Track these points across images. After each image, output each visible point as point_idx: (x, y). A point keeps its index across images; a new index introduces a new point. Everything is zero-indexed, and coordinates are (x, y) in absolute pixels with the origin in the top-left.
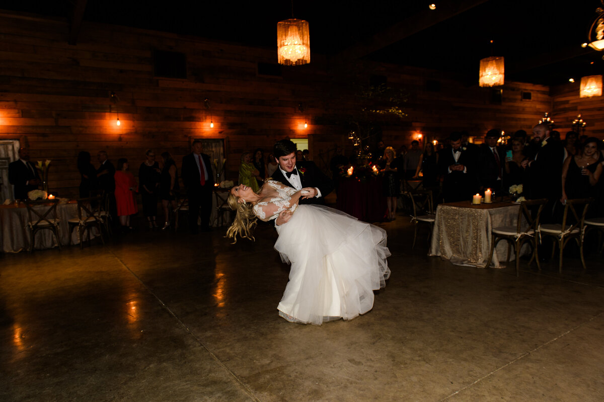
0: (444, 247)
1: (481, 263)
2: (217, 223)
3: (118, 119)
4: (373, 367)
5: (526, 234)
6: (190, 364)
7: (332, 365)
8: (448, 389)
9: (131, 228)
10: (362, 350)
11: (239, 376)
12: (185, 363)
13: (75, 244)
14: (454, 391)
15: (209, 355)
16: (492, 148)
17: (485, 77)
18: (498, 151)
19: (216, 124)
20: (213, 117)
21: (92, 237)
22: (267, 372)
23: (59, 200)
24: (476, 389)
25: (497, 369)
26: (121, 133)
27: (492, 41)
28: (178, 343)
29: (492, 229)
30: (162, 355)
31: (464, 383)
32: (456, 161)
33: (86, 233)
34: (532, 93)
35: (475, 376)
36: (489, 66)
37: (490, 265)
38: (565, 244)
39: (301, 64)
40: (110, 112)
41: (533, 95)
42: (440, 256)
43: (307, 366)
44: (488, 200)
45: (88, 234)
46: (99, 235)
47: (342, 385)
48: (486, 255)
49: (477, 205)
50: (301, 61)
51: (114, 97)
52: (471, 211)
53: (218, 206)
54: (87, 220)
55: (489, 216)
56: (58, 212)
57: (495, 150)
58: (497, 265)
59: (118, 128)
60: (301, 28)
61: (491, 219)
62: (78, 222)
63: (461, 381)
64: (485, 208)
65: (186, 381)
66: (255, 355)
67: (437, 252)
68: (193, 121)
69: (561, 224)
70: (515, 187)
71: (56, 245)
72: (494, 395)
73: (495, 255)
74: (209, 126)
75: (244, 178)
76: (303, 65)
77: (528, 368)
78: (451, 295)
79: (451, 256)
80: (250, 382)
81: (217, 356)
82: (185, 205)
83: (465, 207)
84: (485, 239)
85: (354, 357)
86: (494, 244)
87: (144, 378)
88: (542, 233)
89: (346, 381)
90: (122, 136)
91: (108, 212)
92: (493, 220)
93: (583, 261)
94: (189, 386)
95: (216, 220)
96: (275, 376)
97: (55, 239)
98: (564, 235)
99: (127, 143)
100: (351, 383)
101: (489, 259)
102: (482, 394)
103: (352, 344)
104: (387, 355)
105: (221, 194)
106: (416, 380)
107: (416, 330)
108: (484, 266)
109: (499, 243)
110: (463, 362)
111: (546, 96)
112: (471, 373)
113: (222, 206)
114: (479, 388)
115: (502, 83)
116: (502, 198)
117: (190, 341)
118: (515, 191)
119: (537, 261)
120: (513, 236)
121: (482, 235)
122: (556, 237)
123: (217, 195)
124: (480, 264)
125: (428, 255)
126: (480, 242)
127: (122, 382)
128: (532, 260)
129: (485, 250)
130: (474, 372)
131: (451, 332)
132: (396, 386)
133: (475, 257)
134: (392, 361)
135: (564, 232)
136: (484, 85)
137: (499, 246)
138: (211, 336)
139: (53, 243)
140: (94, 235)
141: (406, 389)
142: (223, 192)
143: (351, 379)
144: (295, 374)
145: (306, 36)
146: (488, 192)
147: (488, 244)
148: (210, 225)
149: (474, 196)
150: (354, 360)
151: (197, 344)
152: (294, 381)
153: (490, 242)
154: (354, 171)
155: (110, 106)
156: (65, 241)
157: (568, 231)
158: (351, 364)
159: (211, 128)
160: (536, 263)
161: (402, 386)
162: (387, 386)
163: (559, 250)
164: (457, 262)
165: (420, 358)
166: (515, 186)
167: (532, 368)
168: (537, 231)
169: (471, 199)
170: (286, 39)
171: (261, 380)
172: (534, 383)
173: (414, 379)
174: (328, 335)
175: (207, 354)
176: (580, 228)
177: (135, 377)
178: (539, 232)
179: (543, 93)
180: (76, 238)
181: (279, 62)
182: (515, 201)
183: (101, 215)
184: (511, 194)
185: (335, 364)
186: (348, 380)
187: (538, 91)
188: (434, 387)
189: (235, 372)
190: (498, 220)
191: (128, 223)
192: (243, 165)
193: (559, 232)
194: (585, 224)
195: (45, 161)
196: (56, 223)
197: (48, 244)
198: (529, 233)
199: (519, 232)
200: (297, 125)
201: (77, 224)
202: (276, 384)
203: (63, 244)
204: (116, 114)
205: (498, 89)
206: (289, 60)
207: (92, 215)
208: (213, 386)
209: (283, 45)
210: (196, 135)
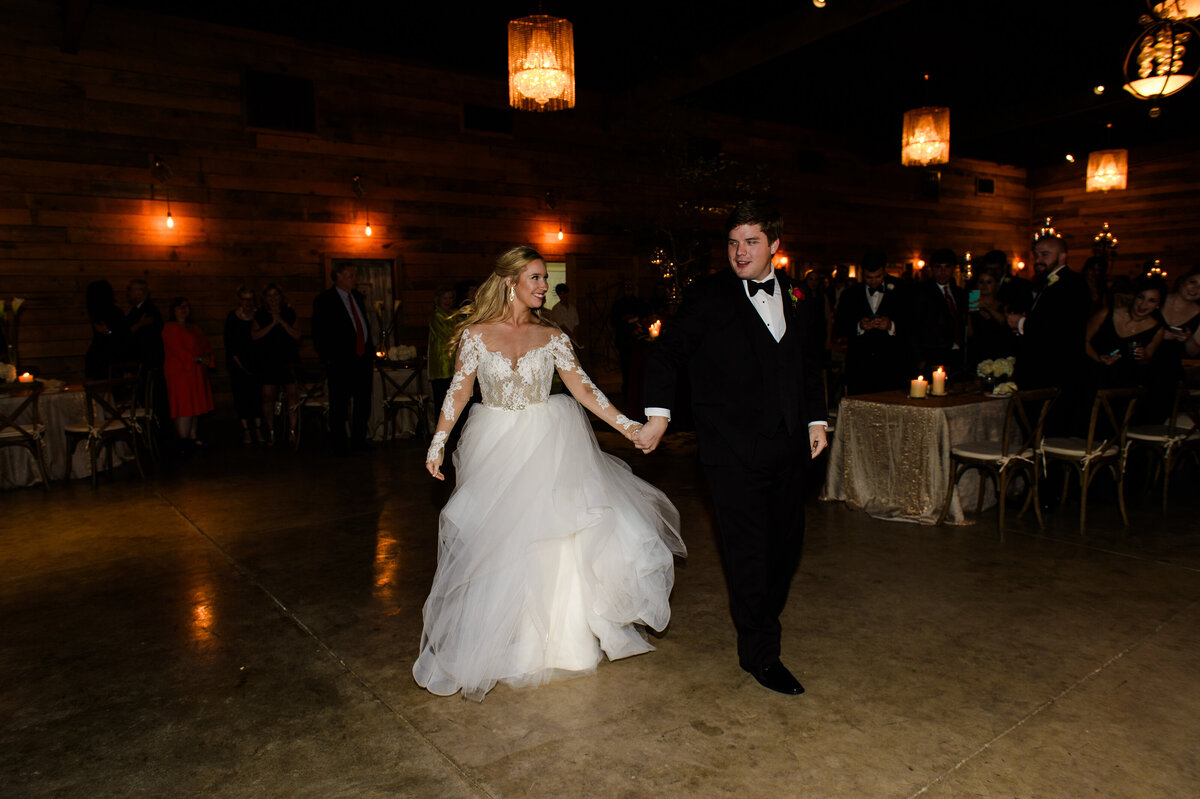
0: (853, 482)
1: (927, 514)
2: (382, 434)
3: (169, 215)
4: (745, 738)
5: (1019, 457)
6: (354, 740)
7: (659, 737)
8: (904, 782)
9: (199, 443)
10: (717, 701)
11: (465, 764)
12: (344, 737)
13: (80, 477)
14: (918, 787)
15: (394, 719)
16: (941, 287)
17: (914, 146)
18: (953, 293)
19: (379, 228)
20: (371, 214)
21: (116, 463)
22: (523, 754)
23: (41, 384)
24: (962, 780)
25: (996, 737)
26: (177, 244)
27: (926, 77)
28: (324, 693)
29: (951, 447)
30: (291, 722)
31: (934, 769)
32: (874, 311)
33: (103, 454)
34: (995, 180)
35: (956, 754)
36: (920, 124)
37: (945, 519)
38: (1091, 477)
39: (556, 109)
40: (152, 199)
41: (998, 185)
42: (844, 501)
43: (606, 739)
44: (939, 389)
45: (109, 458)
46: (133, 458)
47: (686, 779)
48: (937, 501)
49: (920, 398)
50: (555, 104)
51: (161, 167)
52: (910, 412)
53: (385, 398)
54: (107, 425)
55: (945, 421)
56: (40, 409)
57: (948, 290)
58: (959, 518)
59: (169, 233)
60: (558, 36)
61: (949, 427)
62: (85, 430)
63: (928, 764)
64: (938, 406)
65: (350, 780)
66: (494, 718)
67: (838, 492)
68: (329, 221)
69: (1085, 437)
70: (990, 365)
71: (37, 480)
72: (1000, 792)
73: (955, 500)
74: (363, 232)
75: (439, 340)
76: (559, 111)
77: (1055, 732)
78: (880, 582)
79: (866, 501)
80: (491, 779)
81: (411, 722)
82: (316, 394)
83: (898, 403)
84: (938, 468)
85: (703, 717)
86: (955, 479)
87: (257, 775)
88: (1048, 454)
89: (693, 770)
90: (177, 250)
91: (151, 411)
92: (953, 429)
93: (1123, 509)
94: (357, 791)
95: (381, 428)
96: (543, 762)
97: (35, 468)
98: (1091, 460)
99: (189, 265)
100: (704, 775)
101: (944, 507)
102: (975, 791)
103: (694, 688)
104: (770, 712)
105: (392, 374)
106: (838, 764)
107: (819, 656)
108: (933, 522)
109: (965, 475)
110: (925, 724)
111: (1021, 188)
112: (945, 746)
113: (394, 397)
114: (966, 778)
115: (946, 159)
116: (965, 387)
117: (350, 690)
118: (989, 371)
119: (1038, 512)
120: (994, 461)
121: (932, 460)
122: (1076, 463)
123: (384, 376)
124: (927, 517)
125: (820, 498)
126: (928, 475)
127: (207, 786)
128: (1025, 509)
129: (936, 488)
130: (952, 743)
131: (890, 658)
132: (799, 778)
133: (916, 502)
134: (783, 723)
135: (1090, 454)
136: (910, 162)
137: (964, 480)
138: (394, 677)
139: (31, 476)
140: (121, 459)
141: (819, 784)
142: (394, 370)
143: (703, 766)
144: (584, 757)
145: (568, 53)
146: (939, 374)
147: (943, 478)
148: (368, 437)
149: (914, 382)
150: (702, 723)
151: (367, 695)
152: (584, 775)
153: (947, 473)
154: (662, 329)
155: (152, 186)
156: (58, 471)
157: (1097, 453)
158: (698, 733)
159: (366, 237)
160: (1035, 515)
161: (811, 777)
162: (780, 780)
163: (1080, 489)
164: (879, 513)
165: (838, 717)
166: (989, 361)
167: (1064, 732)
168: (1038, 451)
169: (908, 387)
170: (526, 57)
171: (514, 774)
172: (1075, 764)
173: (833, 762)
174: (642, 669)
175: (390, 716)
176: (1120, 446)
177: (236, 773)
178: (1041, 455)
179: (1016, 181)
180: (82, 466)
181: (511, 104)
182: (991, 391)
183: (137, 415)
184: (981, 378)
185: (665, 733)
186: (697, 768)
187: (1007, 177)
188: (876, 779)
189: (455, 757)
190: (961, 430)
191: (193, 432)
192: (438, 314)
193: (1081, 453)
194: (1128, 439)
195: (12, 299)
196: (37, 432)
197: (20, 477)
198: (1025, 456)
199: (1005, 454)
200: (543, 235)
201: (85, 435)
202: (547, 781)
203: (52, 478)
204: (166, 203)
205: (933, 172)
206: (533, 100)
207: (117, 416)
208: (409, 788)
209: (521, 69)
210: (335, 251)
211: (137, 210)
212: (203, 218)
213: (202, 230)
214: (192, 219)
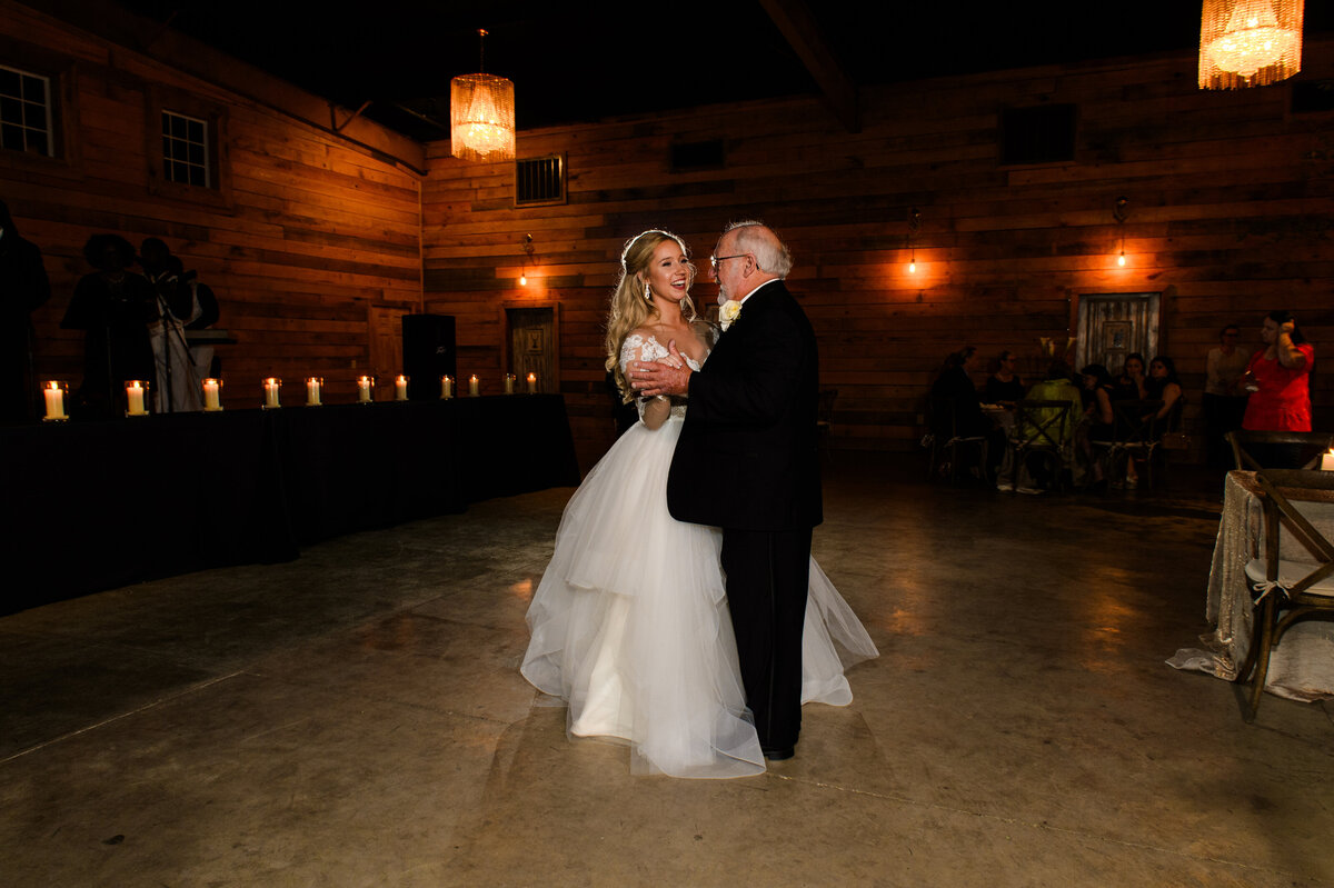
26: (925, 288)
51: (920, 217)
59: (918, 278)
68: (1081, 253)
90: (924, 293)
99: (932, 306)
155: (908, 236)
206: (1232, 74)
209: (1217, 35)
210: (1086, 285)
211: (891, 260)
212: (948, 261)
213: (947, 273)
214: (939, 263)
